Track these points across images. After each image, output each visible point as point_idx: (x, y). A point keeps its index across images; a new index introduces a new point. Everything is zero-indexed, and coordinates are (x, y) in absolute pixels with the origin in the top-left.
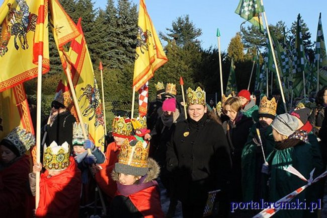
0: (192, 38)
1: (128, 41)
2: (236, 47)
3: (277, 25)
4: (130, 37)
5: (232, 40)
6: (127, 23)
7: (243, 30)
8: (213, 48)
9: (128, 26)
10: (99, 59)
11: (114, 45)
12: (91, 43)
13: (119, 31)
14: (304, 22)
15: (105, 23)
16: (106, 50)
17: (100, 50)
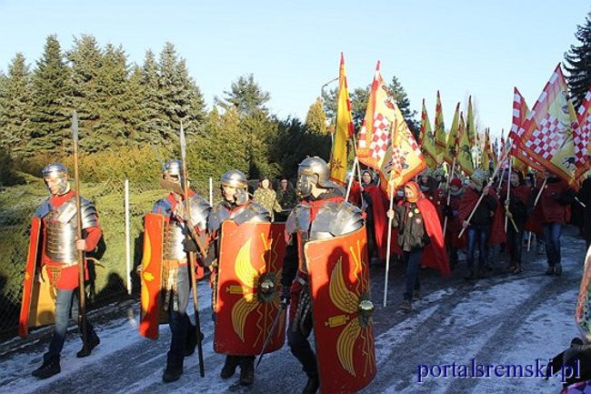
0: (257, 104)
1: (173, 107)
2: (317, 116)
3: (368, 89)
4: (176, 102)
5: (311, 107)
6: (173, 84)
7: (324, 94)
8: (292, 118)
9: (173, 87)
10: (135, 131)
11: (154, 112)
12: (124, 110)
13: (162, 93)
14: (401, 86)
15: (142, 83)
16: (144, 120)
17: (135, 120)
